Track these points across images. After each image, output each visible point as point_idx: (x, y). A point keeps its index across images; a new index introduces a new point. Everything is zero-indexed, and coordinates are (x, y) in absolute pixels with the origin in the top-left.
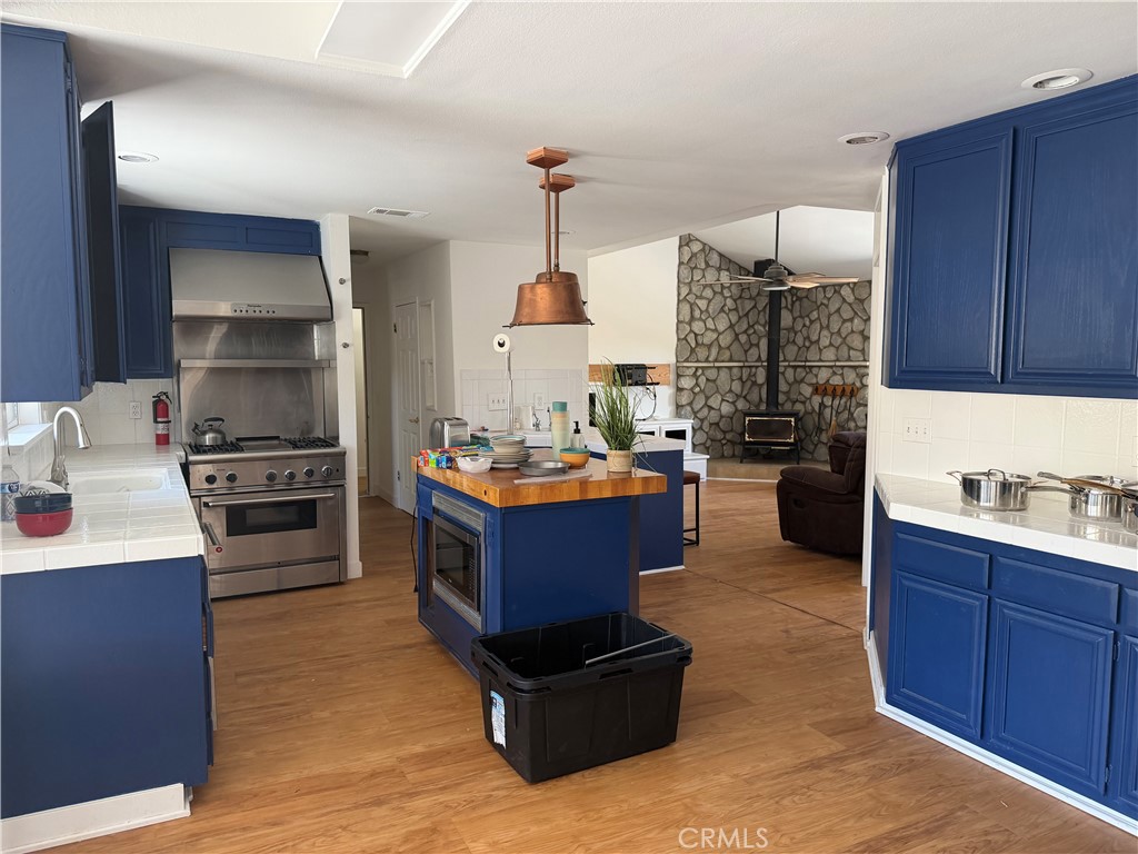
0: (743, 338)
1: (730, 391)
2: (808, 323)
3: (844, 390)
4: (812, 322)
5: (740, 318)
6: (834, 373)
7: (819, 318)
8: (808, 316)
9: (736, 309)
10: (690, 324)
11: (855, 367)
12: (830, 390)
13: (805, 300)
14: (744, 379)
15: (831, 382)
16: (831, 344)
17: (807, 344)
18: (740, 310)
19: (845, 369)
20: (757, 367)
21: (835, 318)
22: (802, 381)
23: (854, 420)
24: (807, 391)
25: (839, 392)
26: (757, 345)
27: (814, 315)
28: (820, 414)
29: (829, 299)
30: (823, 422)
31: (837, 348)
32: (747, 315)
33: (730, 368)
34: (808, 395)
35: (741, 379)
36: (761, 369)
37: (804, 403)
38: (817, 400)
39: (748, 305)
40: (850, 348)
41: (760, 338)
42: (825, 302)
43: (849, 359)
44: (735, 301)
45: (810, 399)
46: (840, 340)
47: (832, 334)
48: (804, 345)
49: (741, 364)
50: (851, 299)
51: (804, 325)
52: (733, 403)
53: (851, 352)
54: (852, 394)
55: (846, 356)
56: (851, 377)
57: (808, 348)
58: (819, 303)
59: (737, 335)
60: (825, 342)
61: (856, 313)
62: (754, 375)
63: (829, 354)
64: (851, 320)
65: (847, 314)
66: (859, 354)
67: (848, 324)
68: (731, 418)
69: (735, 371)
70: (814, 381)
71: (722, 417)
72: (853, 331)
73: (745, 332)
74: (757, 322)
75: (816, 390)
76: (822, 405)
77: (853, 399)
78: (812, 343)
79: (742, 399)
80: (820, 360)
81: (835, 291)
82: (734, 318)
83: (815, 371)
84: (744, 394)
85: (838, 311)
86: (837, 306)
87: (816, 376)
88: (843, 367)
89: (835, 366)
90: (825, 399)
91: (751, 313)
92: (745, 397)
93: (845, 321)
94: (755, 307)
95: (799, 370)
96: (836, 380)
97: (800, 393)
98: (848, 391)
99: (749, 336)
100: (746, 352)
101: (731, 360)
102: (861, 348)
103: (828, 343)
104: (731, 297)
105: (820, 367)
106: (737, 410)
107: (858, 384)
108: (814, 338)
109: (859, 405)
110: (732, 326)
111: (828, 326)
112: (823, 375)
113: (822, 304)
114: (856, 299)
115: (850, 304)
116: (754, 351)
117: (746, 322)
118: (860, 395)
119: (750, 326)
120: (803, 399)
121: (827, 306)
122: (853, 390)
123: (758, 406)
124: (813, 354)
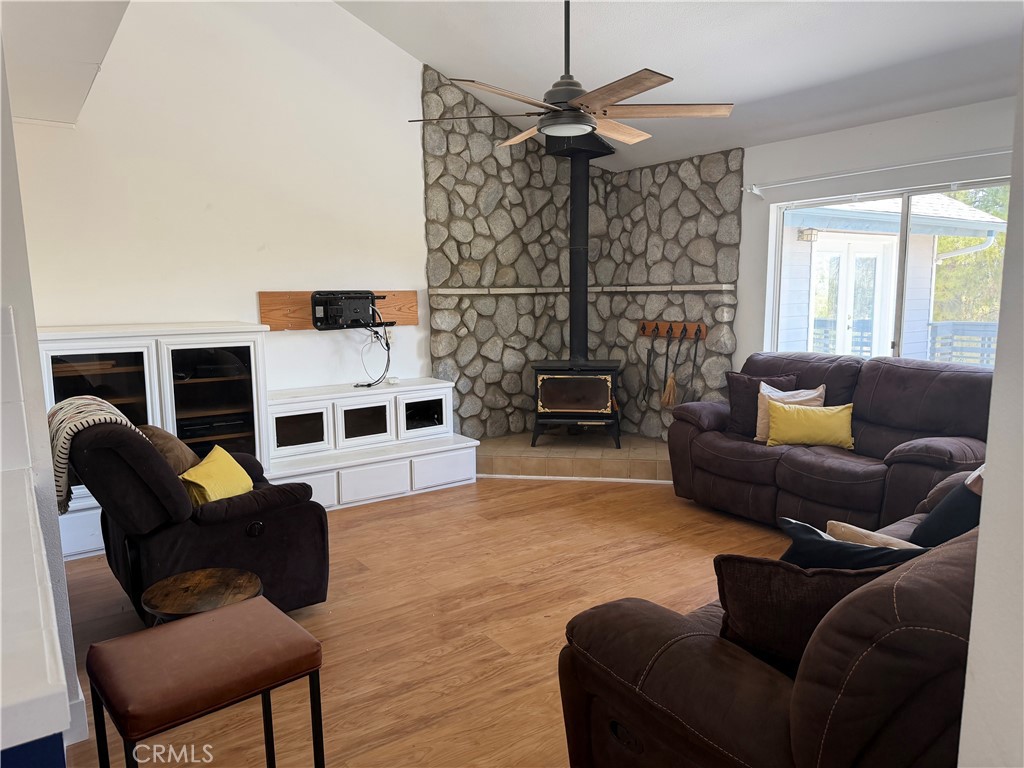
0: (535, 250)
1: (517, 332)
2: (629, 226)
3: (685, 329)
4: (635, 224)
5: (529, 218)
6: (670, 303)
7: (645, 218)
8: (629, 215)
9: (522, 204)
10: (447, 225)
11: (702, 293)
12: (663, 330)
13: (624, 190)
14: (538, 314)
15: (665, 317)
16: (664, 258)
17: (629, 258)
18: (528, 205)
19: (688, 297)
20: (556, 295)
21: (670, 215)
22: (622, 315)
23: (702, 377)
24: (629, 330)
25: (677, 332)
26: (556, 261)
27: (638, 213)
28: (649, 366)
29: (660, 186)
30: (652, 377)
31: (674, 264)
32: (539, 214)
33: (515, 296)
34: (631, 337)
35: (532, 312)
36: (561, 297)
37: (625, 348)
38: (644, 344)
39: (541, 198)
40: (694, 263)
41: (560, 250)
42: (655, 190)
43: (692, 281)
44: (520, 191)
45: (634, 342)
46: (678, 251)
47: (666, 242)
48: (624, 261)
49: (532, 290)
50: (694, 183)
51: (624, 230)
52: (522, 350)
53: (696, 268)
54: (699, 336)
55: (688, 277)
56: (696, 309)
57: (630, 265)
58: (645, 194)
59: (525, 246)
60: (655, 254)
61: (703, 206)
62: (553, 307)
63: (661, 274)
64: (695, 217)
65: (689, 207)
66: (709, 272)
67: (691, 225)
68: (520, 374)
69: (523, 301)
70: (640, 315)
71: (505, 372)
72: (698, 236)
73: (538, 240)
74: (555, 226)
75: (643, 330)
76: (652, 352)
77: (700, 344)
78: (635, 257)
79: (535, 344)
80: (649, 283)
81: (670, 173)
82: (520, 219)
83: (640, 299)
84: (537, 337)
85: (675, 204)
86: (673, 196)
87: (643, 307)
88: (683, 293)
89: (672, 292)
90: (657, 344)
91: (545, 211)
92: (539, 341)
93: (685, 220)
94: (551, 201)
95: (616, 298)
96: (673, 315)
97: (620, 334)
98: (692, 331)
99: (543, 246)
100: (540, 271)
101: (517, 284)
102: (711, 261)
103: (659, 256)
104: (513, 183)
105: (647, 293)
106: (527, 361)
107: (708, 321)
108: (638, 248)
109: (709, 353)
110: (516, 231)
111: (659, 230)
112: (653, 307)
113: (650, 194)
114: (703, 182)
115: (694, 192)
116: (551, 270)
117: (538, 225)
118: (711, 337)
119: (545, 232)
120: (624, 343)
121: (657, 198)
122: (699, 330)
123: (559, 353)
124: (637, 274)
